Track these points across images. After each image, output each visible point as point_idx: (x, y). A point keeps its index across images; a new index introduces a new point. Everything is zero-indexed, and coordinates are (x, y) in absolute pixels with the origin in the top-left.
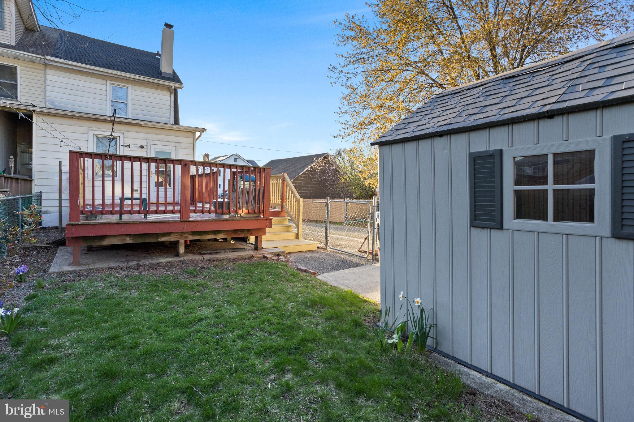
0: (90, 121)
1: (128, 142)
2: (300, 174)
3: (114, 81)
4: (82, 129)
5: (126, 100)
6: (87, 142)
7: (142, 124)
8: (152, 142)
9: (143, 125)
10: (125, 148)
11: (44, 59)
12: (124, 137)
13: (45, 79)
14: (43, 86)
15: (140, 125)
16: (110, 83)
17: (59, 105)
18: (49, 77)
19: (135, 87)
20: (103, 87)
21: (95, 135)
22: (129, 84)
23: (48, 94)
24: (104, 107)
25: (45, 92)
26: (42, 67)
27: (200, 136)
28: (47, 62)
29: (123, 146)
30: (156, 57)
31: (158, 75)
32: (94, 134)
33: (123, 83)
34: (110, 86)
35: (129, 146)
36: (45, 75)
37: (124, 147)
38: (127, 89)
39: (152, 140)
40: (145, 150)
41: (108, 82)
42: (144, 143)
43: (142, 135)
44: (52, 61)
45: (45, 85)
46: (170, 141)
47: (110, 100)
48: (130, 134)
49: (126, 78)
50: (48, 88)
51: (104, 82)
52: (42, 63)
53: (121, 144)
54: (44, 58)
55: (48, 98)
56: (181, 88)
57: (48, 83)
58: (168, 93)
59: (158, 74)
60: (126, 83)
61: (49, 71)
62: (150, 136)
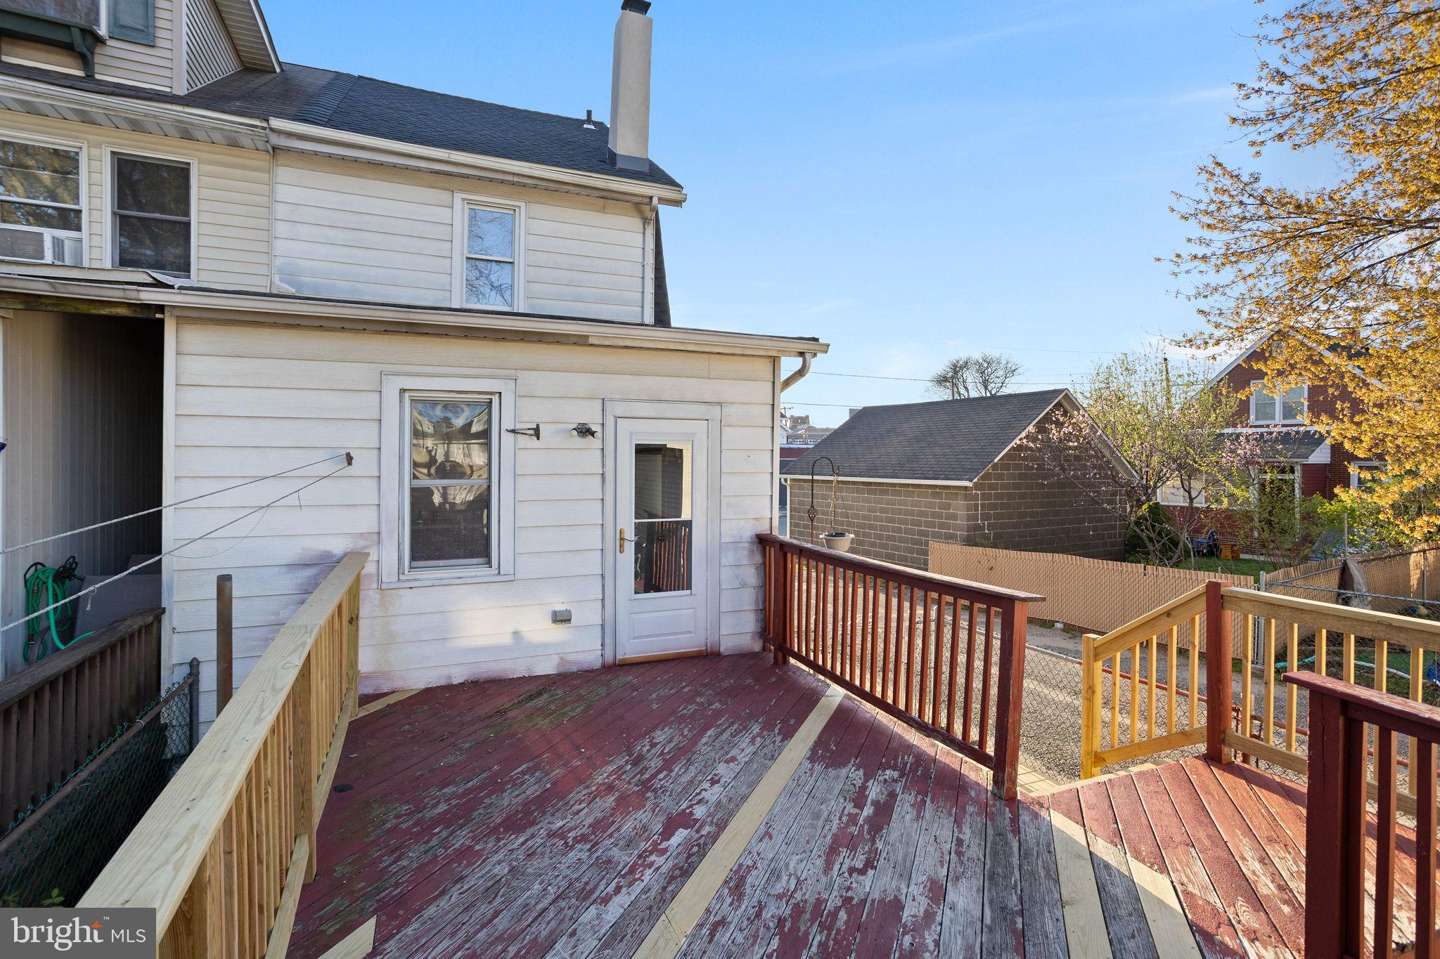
0: (386, 337)
1: (531, 413)
2: (996, 461)
3: (476, 193)
4: (359, 373)
5: (512, 256)
6: (376, 425)
7: (587, 337)
8: (620, 409)
9: (591, 341)
10: (524, 441)
11: (264, 128)
12: (517, 396)
13: (272, 199)
14: (263, 224)
15: (581, 341)
16: (463, 200)
17: (313, 283)
18: (283, 192)
19: (538, 209)
20: (443, 214)
21: (407, 395)
22: (518, 199)
23: (280, 246)
24: (446, 279)
25: (270, 241)
26: (263, 160)
27: (801, 373)
28: (275, 140)
29: (513, 431)
30: (585, 126)
31: (608, 167)
32: (403, 391)
33: (501, 196)
34: (463, 209)
35: (537, 432)
36: (271, 184)
37: (519, 436)
38: (513, 216)
39: (623, 400)
40: (594, 443)
41: (458, 196)
42: (591, 417)
43: (582, 383)
44: (290, 135)
45: (271, 219)
46: (690, 397)
47: (462, 254)
48: (539, 381)
49: (510, 178)
50: (281, 229)
51: (444, 196)
52: (260, 145)
53: (508, 424)
54: (265, 125)
55: (279, 262)
56: (678, 203)
57: (281, 211)
58: (636, 223)
59: (608, 162)
60: (509, 197)
61: (285, 173)
62: (614, 385)
